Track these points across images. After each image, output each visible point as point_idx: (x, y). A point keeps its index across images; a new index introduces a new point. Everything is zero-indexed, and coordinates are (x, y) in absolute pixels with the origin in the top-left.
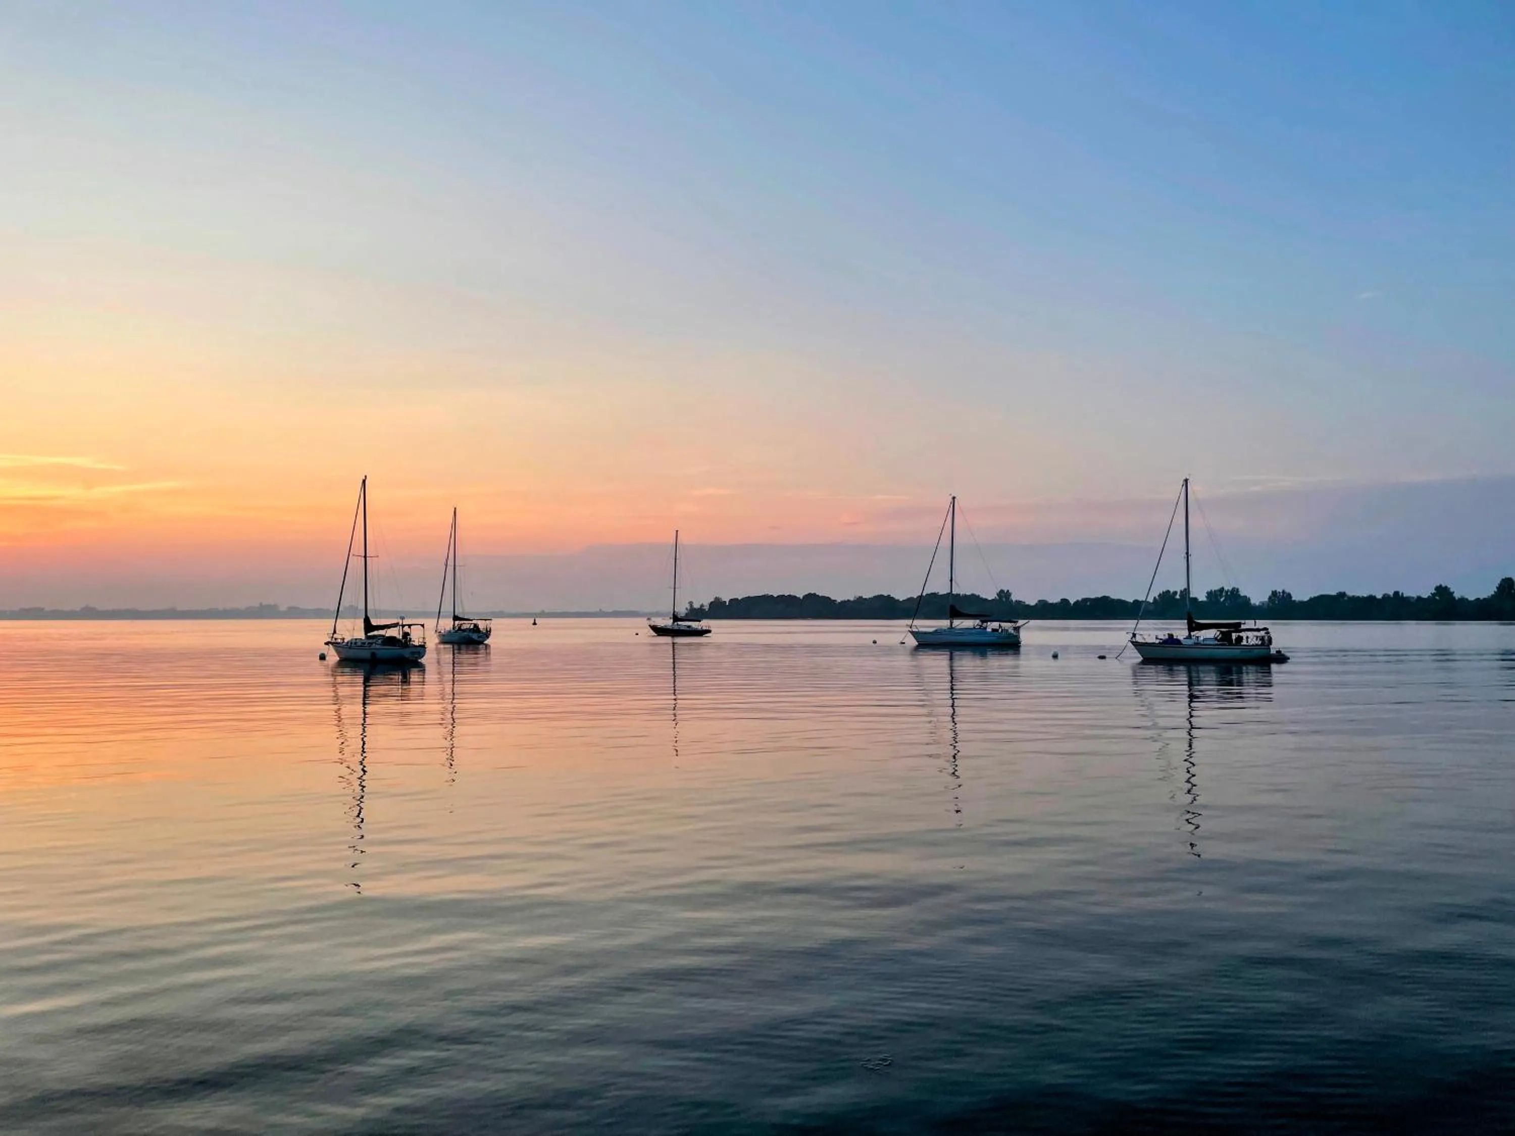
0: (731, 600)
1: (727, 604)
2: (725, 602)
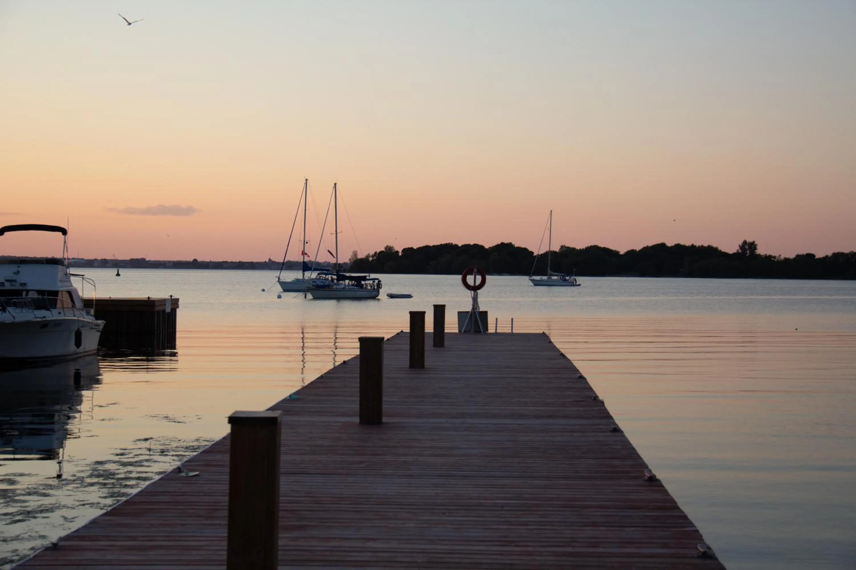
0: (404, 250)
1: (400, 254)
2: (397, 252)
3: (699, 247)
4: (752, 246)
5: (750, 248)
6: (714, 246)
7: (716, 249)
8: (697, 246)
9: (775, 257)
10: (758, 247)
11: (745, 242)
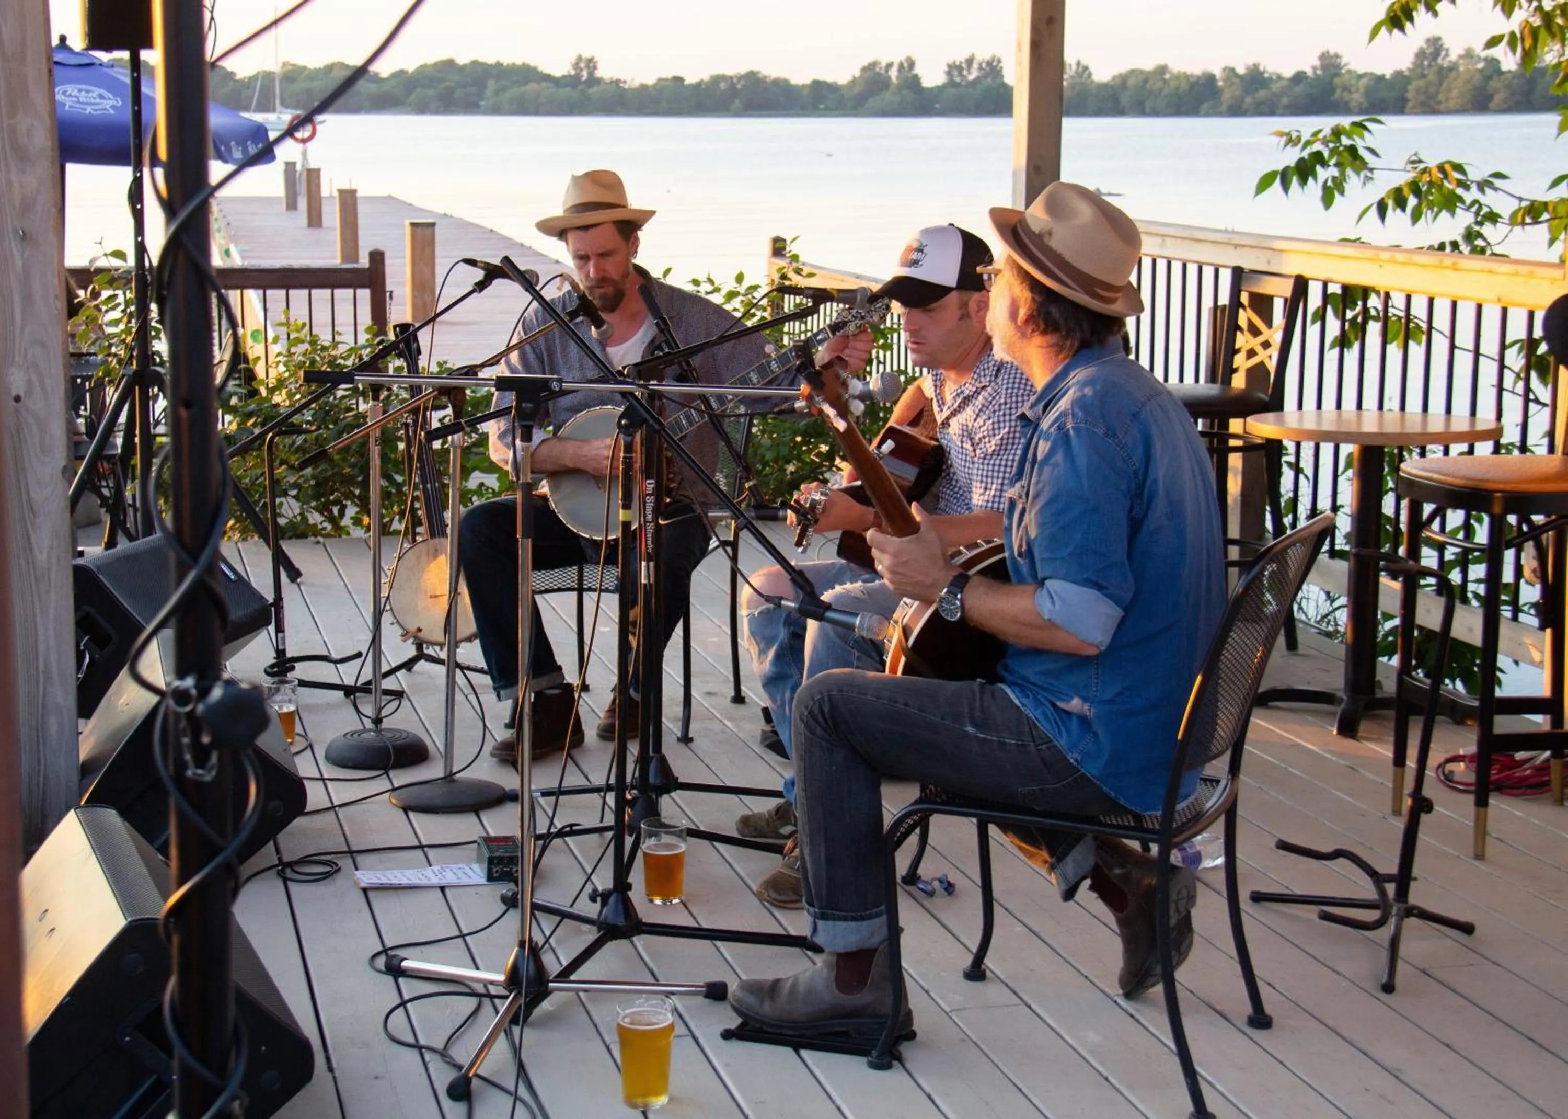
3: (508, 65)
4: (591, 64)
5: (588, 67)
6: (532, 64)
7: (535, 69)
8: (505, 64)
9: (625, 82)
10: (599, 66)
11: (580, 58)
